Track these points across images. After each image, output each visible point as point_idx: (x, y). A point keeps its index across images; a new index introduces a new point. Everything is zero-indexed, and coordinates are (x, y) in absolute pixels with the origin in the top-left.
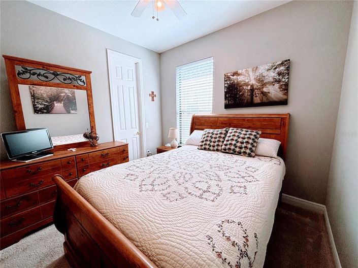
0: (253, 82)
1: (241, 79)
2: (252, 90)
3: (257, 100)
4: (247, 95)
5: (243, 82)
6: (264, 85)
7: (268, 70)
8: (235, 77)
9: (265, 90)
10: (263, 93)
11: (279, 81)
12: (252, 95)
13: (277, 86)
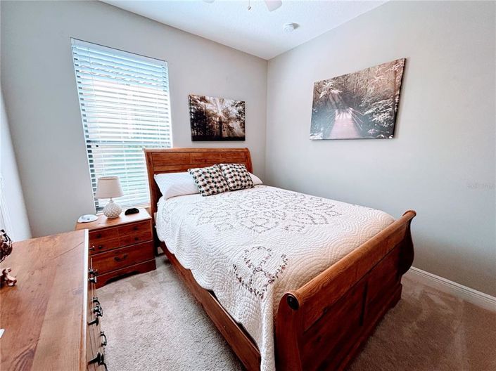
0: (220, 114)
1: (209, 107)
2: (220, 123)
3: (225, 134)
4: (216, 127)
5: (211, 112)
6: (229, 119)
7: (232, 106)
8: (202, 103)
9: (230, 125)
10: (229, 127)
11: (240, 119)
12: (220, 128)
13: (238, 123)
